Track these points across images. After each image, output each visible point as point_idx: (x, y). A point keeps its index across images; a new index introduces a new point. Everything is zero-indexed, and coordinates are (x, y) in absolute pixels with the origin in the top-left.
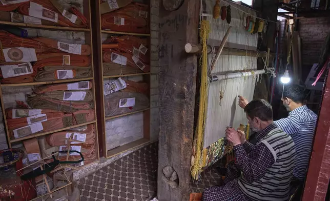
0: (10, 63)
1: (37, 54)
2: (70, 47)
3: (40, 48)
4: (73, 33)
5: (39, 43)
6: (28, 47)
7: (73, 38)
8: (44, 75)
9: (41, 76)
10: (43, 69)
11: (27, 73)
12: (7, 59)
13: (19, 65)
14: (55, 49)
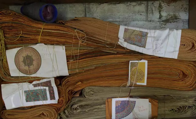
0: (18, 80)
1: (68, 58)
2: (149, 40)
3: (76, 45)
4: (160, 6)
5: (75, 33)
6: (52, 43)
7: (161, 17)
8: (81, 106)
9: (76, 109)
10: (81, 94)
11: (49, 102)
12: (14, 71)
13: (34, 83)
14: (112, 45)
